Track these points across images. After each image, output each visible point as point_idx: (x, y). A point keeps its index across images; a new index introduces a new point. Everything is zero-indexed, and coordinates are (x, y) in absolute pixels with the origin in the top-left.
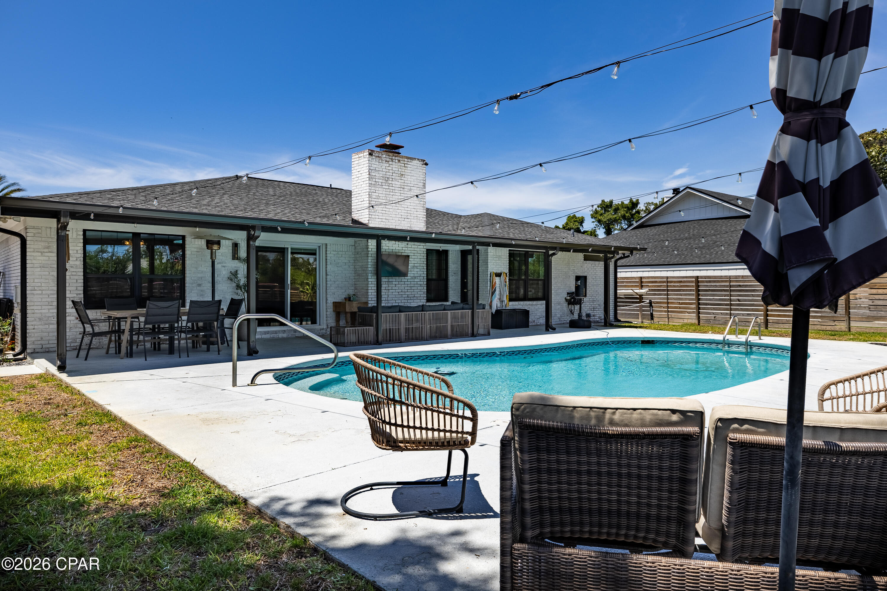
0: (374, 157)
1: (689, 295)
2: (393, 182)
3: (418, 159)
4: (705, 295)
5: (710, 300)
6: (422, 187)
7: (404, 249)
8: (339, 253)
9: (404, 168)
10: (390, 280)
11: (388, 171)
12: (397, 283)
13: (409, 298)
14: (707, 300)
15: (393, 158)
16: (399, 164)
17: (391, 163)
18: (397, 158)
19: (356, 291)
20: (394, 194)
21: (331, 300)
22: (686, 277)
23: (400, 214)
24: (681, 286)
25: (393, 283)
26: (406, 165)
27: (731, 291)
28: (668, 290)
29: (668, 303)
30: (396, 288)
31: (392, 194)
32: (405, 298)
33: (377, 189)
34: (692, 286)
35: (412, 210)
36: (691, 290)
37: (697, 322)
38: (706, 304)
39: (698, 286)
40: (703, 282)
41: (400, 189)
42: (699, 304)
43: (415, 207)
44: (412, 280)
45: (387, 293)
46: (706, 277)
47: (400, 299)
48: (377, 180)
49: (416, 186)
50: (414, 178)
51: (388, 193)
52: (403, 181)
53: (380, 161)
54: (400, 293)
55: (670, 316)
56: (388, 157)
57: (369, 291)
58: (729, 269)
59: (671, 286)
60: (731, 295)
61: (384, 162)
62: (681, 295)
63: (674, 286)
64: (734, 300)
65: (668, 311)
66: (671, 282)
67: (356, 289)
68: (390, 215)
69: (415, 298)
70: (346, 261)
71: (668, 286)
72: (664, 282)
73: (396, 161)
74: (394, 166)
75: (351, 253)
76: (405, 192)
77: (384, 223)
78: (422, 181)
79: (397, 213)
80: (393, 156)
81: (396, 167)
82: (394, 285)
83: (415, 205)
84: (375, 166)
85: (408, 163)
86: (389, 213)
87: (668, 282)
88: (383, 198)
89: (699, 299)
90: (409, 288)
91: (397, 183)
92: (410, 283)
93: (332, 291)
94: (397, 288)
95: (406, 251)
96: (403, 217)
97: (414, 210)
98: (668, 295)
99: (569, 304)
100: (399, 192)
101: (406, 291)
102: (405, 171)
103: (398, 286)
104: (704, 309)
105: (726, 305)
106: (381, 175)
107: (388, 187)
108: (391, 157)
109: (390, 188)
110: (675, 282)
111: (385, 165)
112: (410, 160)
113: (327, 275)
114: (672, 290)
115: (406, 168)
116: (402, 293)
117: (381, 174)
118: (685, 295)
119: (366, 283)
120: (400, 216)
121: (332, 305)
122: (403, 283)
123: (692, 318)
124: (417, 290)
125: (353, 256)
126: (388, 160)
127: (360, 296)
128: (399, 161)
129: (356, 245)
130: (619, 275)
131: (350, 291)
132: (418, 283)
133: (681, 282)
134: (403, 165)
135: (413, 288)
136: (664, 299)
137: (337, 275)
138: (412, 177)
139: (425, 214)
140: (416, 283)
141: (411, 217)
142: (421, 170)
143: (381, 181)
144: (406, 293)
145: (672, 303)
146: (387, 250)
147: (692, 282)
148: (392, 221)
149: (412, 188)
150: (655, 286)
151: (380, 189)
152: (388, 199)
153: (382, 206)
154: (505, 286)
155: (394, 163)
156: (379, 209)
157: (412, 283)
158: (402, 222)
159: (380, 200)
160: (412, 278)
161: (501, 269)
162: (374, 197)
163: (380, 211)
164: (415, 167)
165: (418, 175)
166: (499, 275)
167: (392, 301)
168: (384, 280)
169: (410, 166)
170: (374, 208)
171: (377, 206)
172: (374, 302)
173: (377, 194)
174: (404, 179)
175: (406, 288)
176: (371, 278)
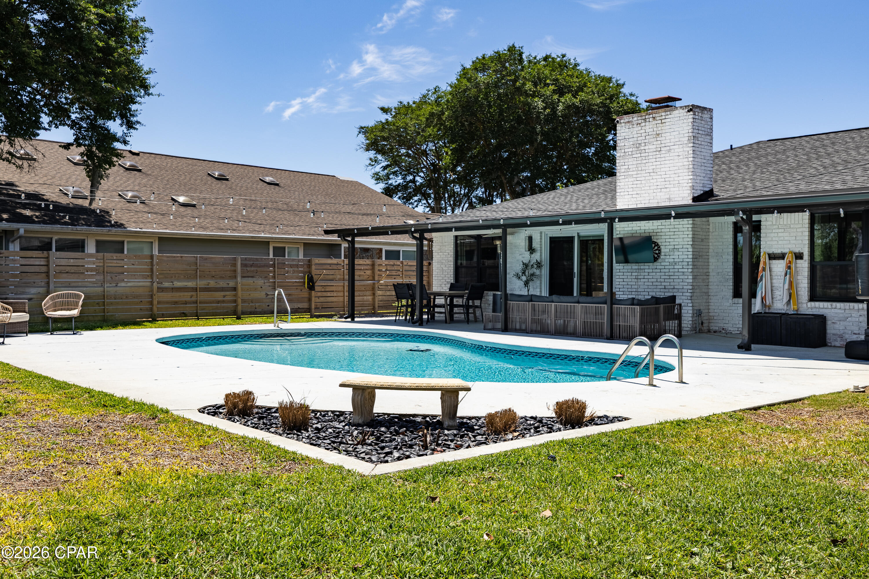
0: (623, 125)
2: (646, 148)
6: (686, 142)
7: (659, 227)
9: (661, 125)
10: (642, 267)
11: (639, 135)
12: (651, 271)
13: (667, 290)
15: (647, 117)
16: (656, 122)
17: (644, 124)
18: (651, 116)
20: (647, 161)
23: (655, 184)
25: (646, 271)
26: (663, 121)
30: (649, 277)
31: (644, 162)
32: (662, 290)
33: (627, 160)
35: (672, 176)
41: (655, 153)
43: (676, 172)
44: (670, 267)
47: (655, 290)
48: (626, 151)
49: (678, 143)
50: (674, 133)
51: (640, 162)
52: (659, 142)
53: (631, 127)
54: (654, 284)
56: (640, 118)
57: (617, 280)
61: (635, 126)
68: (643, 189)
69: (674, 290)
73: (651, 120)
74: (647, 127)
76: (662, 156)
77: (635, 199)
78: (688, 135)
79: (652, 184)
81: (651, 127)
82: (646, 274)
83: (676, 168)
84: (624, 134)
85: (667, 117)
86: (641, 186)
88: (634, 169)
91: (651, 147)
92: (668, 270)
94: (651, 277)
95: (663, 230)
96: (658, 187)
97: (674, 175)
100: (654, 157)
101: (663, 280)
102: (663, 128)
103: (651, 274)
106: (632, 143)
107: (639, 155)
108: (644, 117)
111: (637, 129)
112: (668, 113)
115: (664, 125)
116: (657, 284)
120: (656, 187)
122: (659, 271)
124: (679, 280)
126: (640, 122)
128: (654, 118)
132: (680, 270)
134: (660, 122)
135: (672, 277)
138: (672, 134)
139: (692, 177)
140: (677, 270)
141: (670, 186)
142: (685, 121)
143: (631, 150)
144: (663, 284)
146: (638, 232)
148: (644, 195)
149: (671, 147)
151: (630, 160)
152: (640, 169)
153: (632, 180)
154: (786, 275)
155: (647, 123)
156: (629, 183)
157: (671, 270)
158: (658, 194)
159: (630, 173)
160: (670, 264)
161: (789, 246)
162: (623, 170)
163: (630, 186)
164: (676, 119)
165: (682, 128)
166: (782, 257)
167: (644, 293)
168: (633, 267)
169: (668, 120)
170: (623, 184)
171: (627, 180)
172: (622, 293)
173: (627, 167)
174: (660, 139)
175: (662, 277)
176: (619, 266)
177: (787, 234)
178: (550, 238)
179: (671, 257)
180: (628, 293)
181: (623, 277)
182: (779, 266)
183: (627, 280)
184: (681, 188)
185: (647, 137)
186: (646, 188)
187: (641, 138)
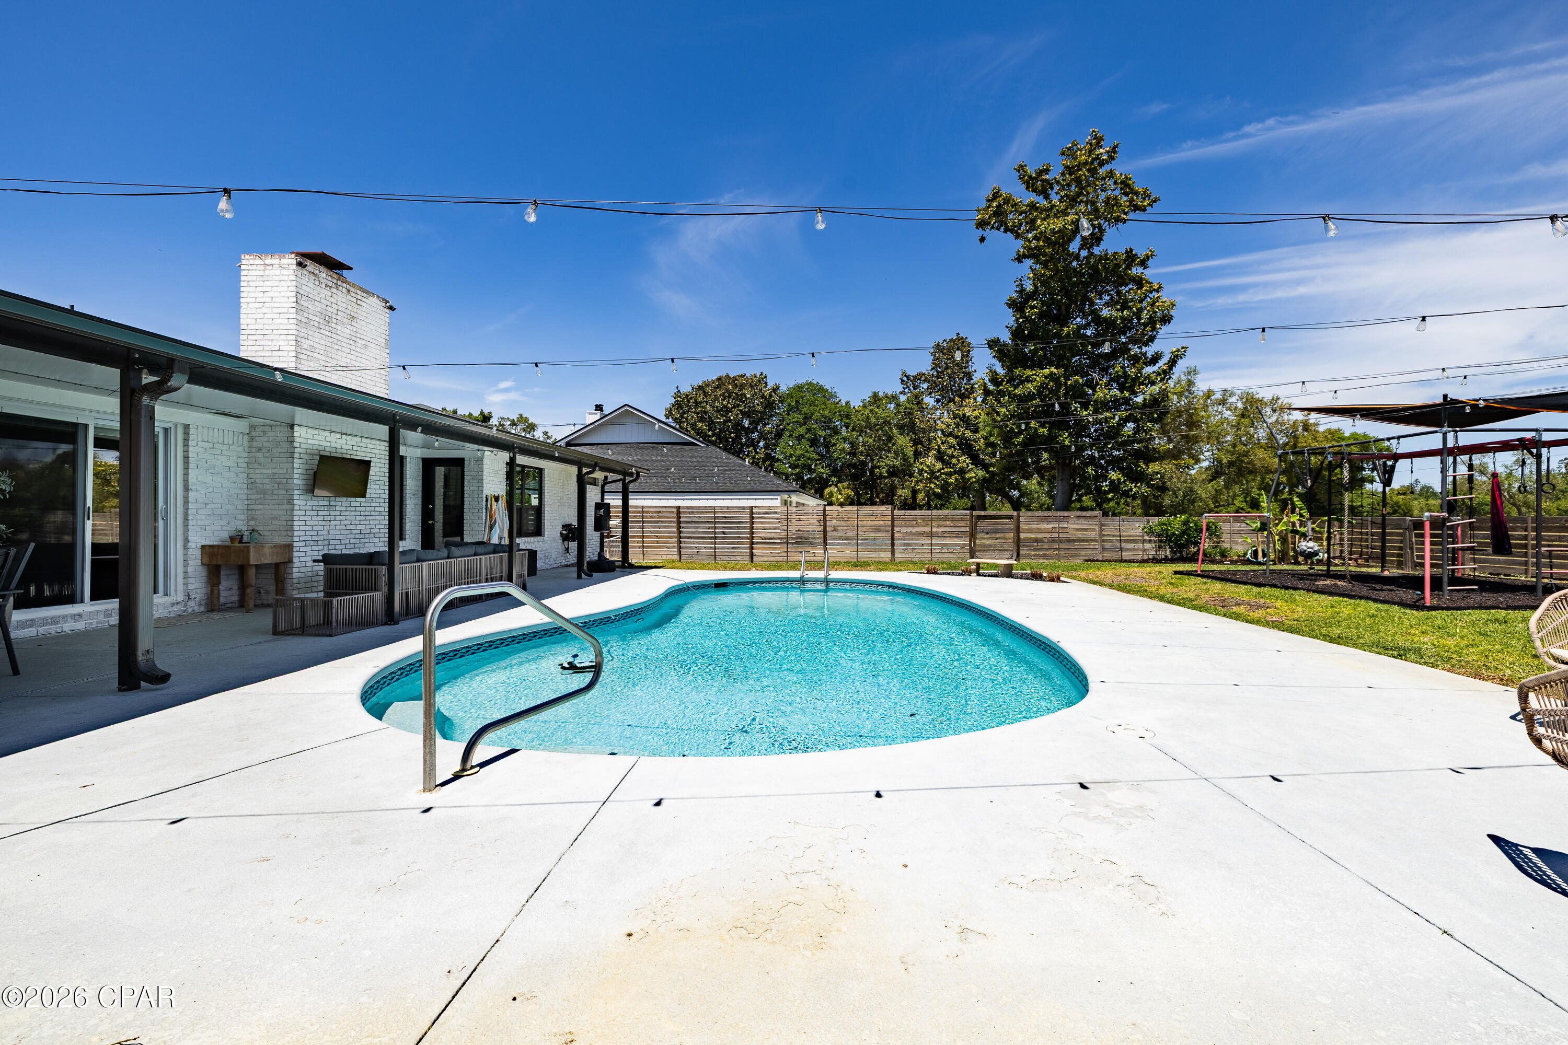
0: (305, 272)
1: (669, 527)
2: (338, 327)
3: (378, 297)
4: (687, 528)
5: (692, 533)
6: (384, 345)
7: (355, 448)
8: (216, 446)
9: (356, 306)
10: (332, 503)
11: (329, 304)
12: (344, 509)
13: (362, 536)
14: (689, 532)
15: (339, 283)
17: (334, 290)
18: (344, 285)
19: (252, 523)
20: (340, 348)
21: (197, 541)
22: (666, 507)
24: (660, 517)
25: (338, 508)
26: (359, 302)
27: (715, 522)
28: (643, 522)
30: (341, 518)
31: (336, 347)
32: (357, 536)
33: (311, 333)
34: (673, 517)
36: (671, 522)
37: (677, 557)
38: (688, 537)
39: (680, 517)
40: (685, 512)
41: (349, 342)
42: (680, 537)
43: (372, 378)
44: (367, 504)
45: (326, 528)
46: (688, 508)
47: (349, 536)
48: (311, 317)
49: (375, 341)
50: (371, 327)
51: (330, 344)
52: (354, 329)
53: (317, 283)
54: (348, 527)
55: (645, 552)
56: (330, 278)
57: (295, 523)
58: (692, 499)
59: (647, 517)
60: (715, 528)
61: (323, 286)
62: (659, 527)
63: (651, 517)
64: (719, 533)
65: (643, 547)
66: (648, 512)
67: (253, 519)
69: (372, 535)
70: (230, 464)
71: (643, 517)
72: (639, 512)
73: (344, 290)
74: (340, 298)
75: (240, 449)
76: (358, 349)
78: (384, 336)
80: (337, 279)
81: (344, 300)
82: (338, 513)
84: (308, 289)
85: (363, 299)
87: (643, 512)
88: (322, 352)
89: (680, 532)
90: (363, 518)
91: (344, 330)
92: (363, 509)
93: (200, 523)
94: (344, 518)
95: (358, 453)
97: (370, 382)
98: (643, 527)
99: (564, 540)
100: (349, 346)
101: (358, 522)
102: (359, 311)
103: (344, 514)
104: (685, 543)
105: (710, 538)
106: (318, 309)
107: (329, 334)
108: (334, 281)
109: (333, 335)
110: (652, 512)
111: (326, 292)
112: (365, 295)
113: (186, 489)
114: (648, 522)
115: (359, 307)
116: (351, 527)
117: (318, 307)
118: (665, 527)
119: (290, 507)
121: (199, 551)
122: (353, 509)
123: (673, 554)
124: (375, 522)
125: (246, 455)
126: (330, 283)
127: (268, 533)
128: (349, 291)
129: (254, 434)
130: (632, 503)
131: (238, 523)
132: (377, 509)
133: (659, 512)
134: (355, 300)
135: (368, 518)
136: (638, 532)
137: (211, 490)
138: (369, 325)
140: (373, 509)
142: (383, 317)
143: (317, 319)
144: (359, 527)
145: (648, 537)
146: (327, 449)
147: (673, 512)
149: (368, 344)
151: (315, 334)
152: (330, 355)
153: (320, 367)
155: (339, 293)
157: (367, 509)
159: (315, 355)
161: (497, 490)
162: (305, 346)
164: (373, 308)
165: (379, 325)
166: (498, 499)
168: (321, 503)
169: (366, 305)
170: (305, 368)
171: (311, 363)
172: (303, 544)
173: (312, 343)
174: (356, 325)
175: (358, 518)
176: (300, 500)
177: (496, 479)
180: (311, 543)
181: (306, 518)
183: (311, 522)
185: (339, 313)
187: (332, 310)
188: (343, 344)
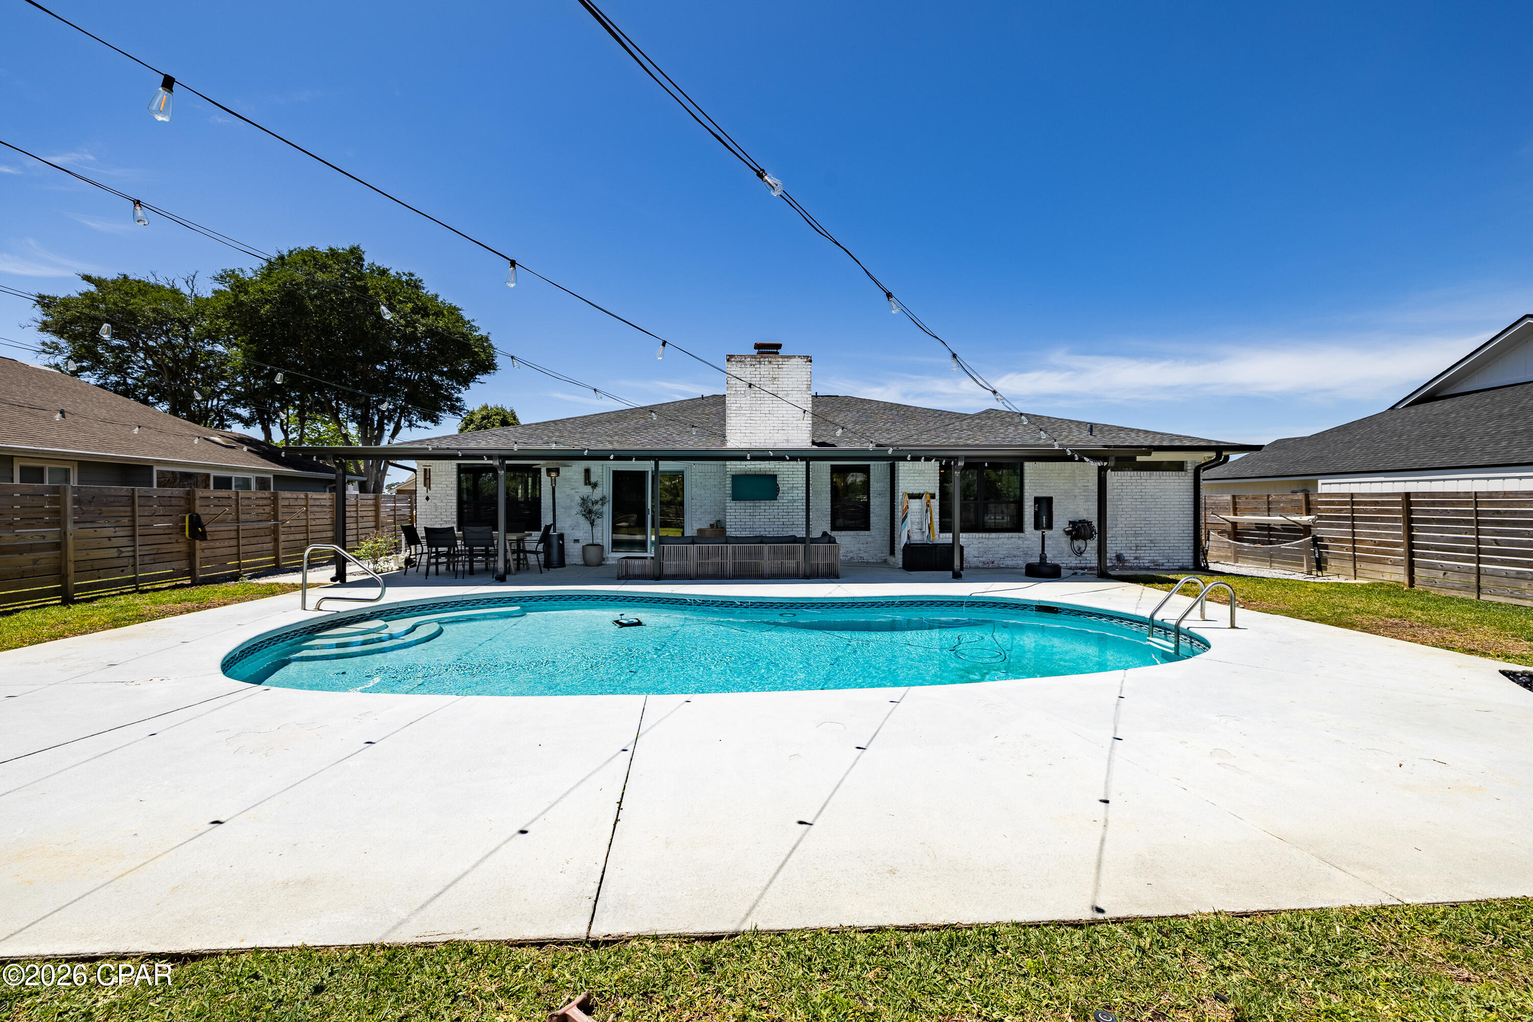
0: (734, 363)
1: (1393, 528)
3: (799, 356)
4: (1425, 529)
5: (1434, 539)
6: (805, 389)
7: (777, 467)
8: (707, 474)
9: (778, 370)
10: (757, 504)
11: (754, 376)
13: (785, 526)
14: (1427, 538)
16: (772, 366)
17: (758, 366)
21: (696, 526)
22: (1387, 495)
24: (1379, 511)
26: (780, 366)
28: (1354, 519)
29: (1354, 542)
30: (765, 514)
31: (760, 402)
32: (780, 526)
33: (738, 399)
34: (1400, 511)
36: (1396, 520)
37: (1404, 579)
38: (1427, 547)
39: (1410, 512)
40: (1419, 503)
42: (1412, 546)
44: (789, 504)
45: (752, 520)
46: (1424, 495)
47: (772, 526)
48: (738, 389)
49: (796, 389)
50: (792, 379)
51: (754, 402)
52: (776, 386)
53: (743, 366)
55: (1358, 566)
56: (754, 360)
57: (727, 517)
59: (1359, 511)
60: (1478, 532)
61: (748, 366)
62: (1377, 527)
63: (1366, 511)
64: (1486, 542)
65: (1355, 557)
66: (1359, 503)
68: (758, 428)
69: (794, 526)
70: (715, 483)
71: (1353, 511)
72: (1345, 503)
73: (766, 363)
74: (763, 370)
77: (749, 438)
78: (806, 383)
79: (768, 425)
80: (762, 357)
81: (767, 369)
82: (762, 511)
83: (794, 412)
84: (735, 373)
85: (784, 363)
86: (756, 425)
87: (1353, 503)
88: (747, 409)
89: (1411, 537)
94: (768, 514)
95: (780, 470)
96: (775, 428)
97: (792, 419)
98: (1353, 526)
100: (771, 399)
102: (780, 373)
103: (768, 511)
104: (1423, 556)
106: (744, 382)
108: (758, 360)
109: (757, 395)
110: (1366, 503)
111: (750, 370)
112: (786, 359)
113: (691, 499)
114: (1362, 519)
115: (780, 370)
116: (774, 520)
118: (1386, 528)
120: (772, 428)
123: (1398, 572)
126: (754, 363)
128: (770, 362)
133: (1376, 503)
134: (776, 366)
136: (1346, 533)
137: (704, 498)
138: (790, 379)
139: (811, 422)
140: (796, 507)
141: (788, 428)
142: (803, 370)
143: (743, 389)
144: (781, 520)
145: (1362, 542)
147: (1398, 503)
148: (759, 435)
149: (789, 392)
150: (1331, 511)
151: (742, 399)
152: (754, 409)
153: (746, 418)
154: (927, 511)
155: (762, 366)
156: (741, 422)
157: (790, 507)
158: (775, 435)
159: (742, 412)
160: (789, 501)
161: (924, 488)
162: (734, 408)
163: (742, 425)
164: (794, 366)
165: (800, 376)
166: (919, 496)
167: (760, 529)
169: (786, 366)
170: (734, 422)
171: (739, 418)
172: (734, 530)
173: (739, 405)
174: (777, 383)
176: (730, 504)
177: (922, 478)
178: (614, 472)
179: (790, 495)
180: (741, 530)
181: (735, 514)
182: (915, 505)
183: (740, 517)
184: (799, 432)
185: (762, 379)
186: (761, 428)
187: (755, 379)
188: (765, 399)
